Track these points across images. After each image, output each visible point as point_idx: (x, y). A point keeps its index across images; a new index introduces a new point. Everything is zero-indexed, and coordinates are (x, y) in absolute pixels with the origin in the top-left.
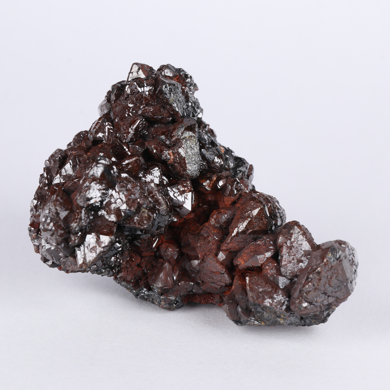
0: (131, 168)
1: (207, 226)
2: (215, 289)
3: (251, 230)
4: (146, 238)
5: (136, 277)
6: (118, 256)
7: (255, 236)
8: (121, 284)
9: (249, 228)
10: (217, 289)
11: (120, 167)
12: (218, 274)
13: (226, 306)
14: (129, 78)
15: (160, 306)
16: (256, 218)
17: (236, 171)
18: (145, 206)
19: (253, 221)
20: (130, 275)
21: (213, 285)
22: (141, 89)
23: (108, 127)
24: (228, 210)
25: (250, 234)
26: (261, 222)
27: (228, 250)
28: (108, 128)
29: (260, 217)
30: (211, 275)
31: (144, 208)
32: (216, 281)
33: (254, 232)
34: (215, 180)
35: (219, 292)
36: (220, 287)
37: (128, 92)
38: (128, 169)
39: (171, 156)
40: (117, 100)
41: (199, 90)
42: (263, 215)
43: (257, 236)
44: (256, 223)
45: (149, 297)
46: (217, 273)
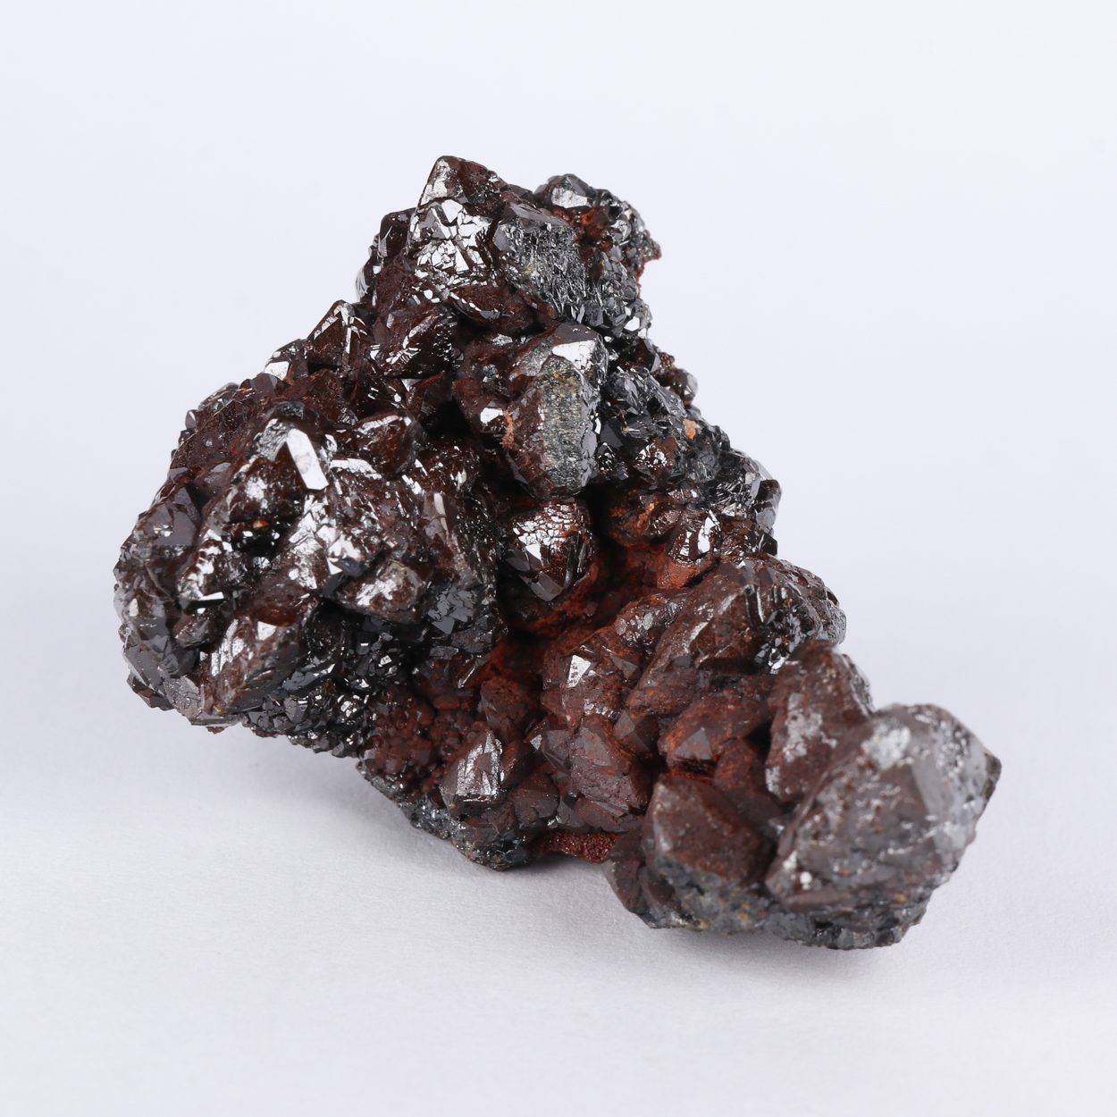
0: (376, 443)
1: (602, 635)
2: (611, 820)
3: (706, 655)
4: (446, 658)
5: (413, 767)
6: (365, 701)
7: (719, 675)
8: (372, 783)
9: (700, 651)
10: (617, 821)
11: (347, 439)
12: (610, 774)
13: (610, 865)
14: (425, 196)
15: (464, 854)
16: (722, 623)
17: (713, 492)
18: (398, 554)
19: (714, 630)
20: (395, 758)
21: (604, 806)
22: (450, 230)
23: (354, 328)
24: (666, 597)
25: (702, 666)
26: (735, 637)
27: (645, 707)
28: (352, 332)
29: (734, 622)
30: (592, 777)
31: (396, 559)
32: (606, 795)
33: (713, 664)
34: (651, 510)
35: (621, 830)
36: (622, 814)
37: (415, 235)
38: (369, 447)
39: (508, 424)
40: (393, 257)
41: (661, 259)
42: (743, 617)
43: (725, 675)
44: (721, 636)
45: (441, 825)
46: (609, 771)
